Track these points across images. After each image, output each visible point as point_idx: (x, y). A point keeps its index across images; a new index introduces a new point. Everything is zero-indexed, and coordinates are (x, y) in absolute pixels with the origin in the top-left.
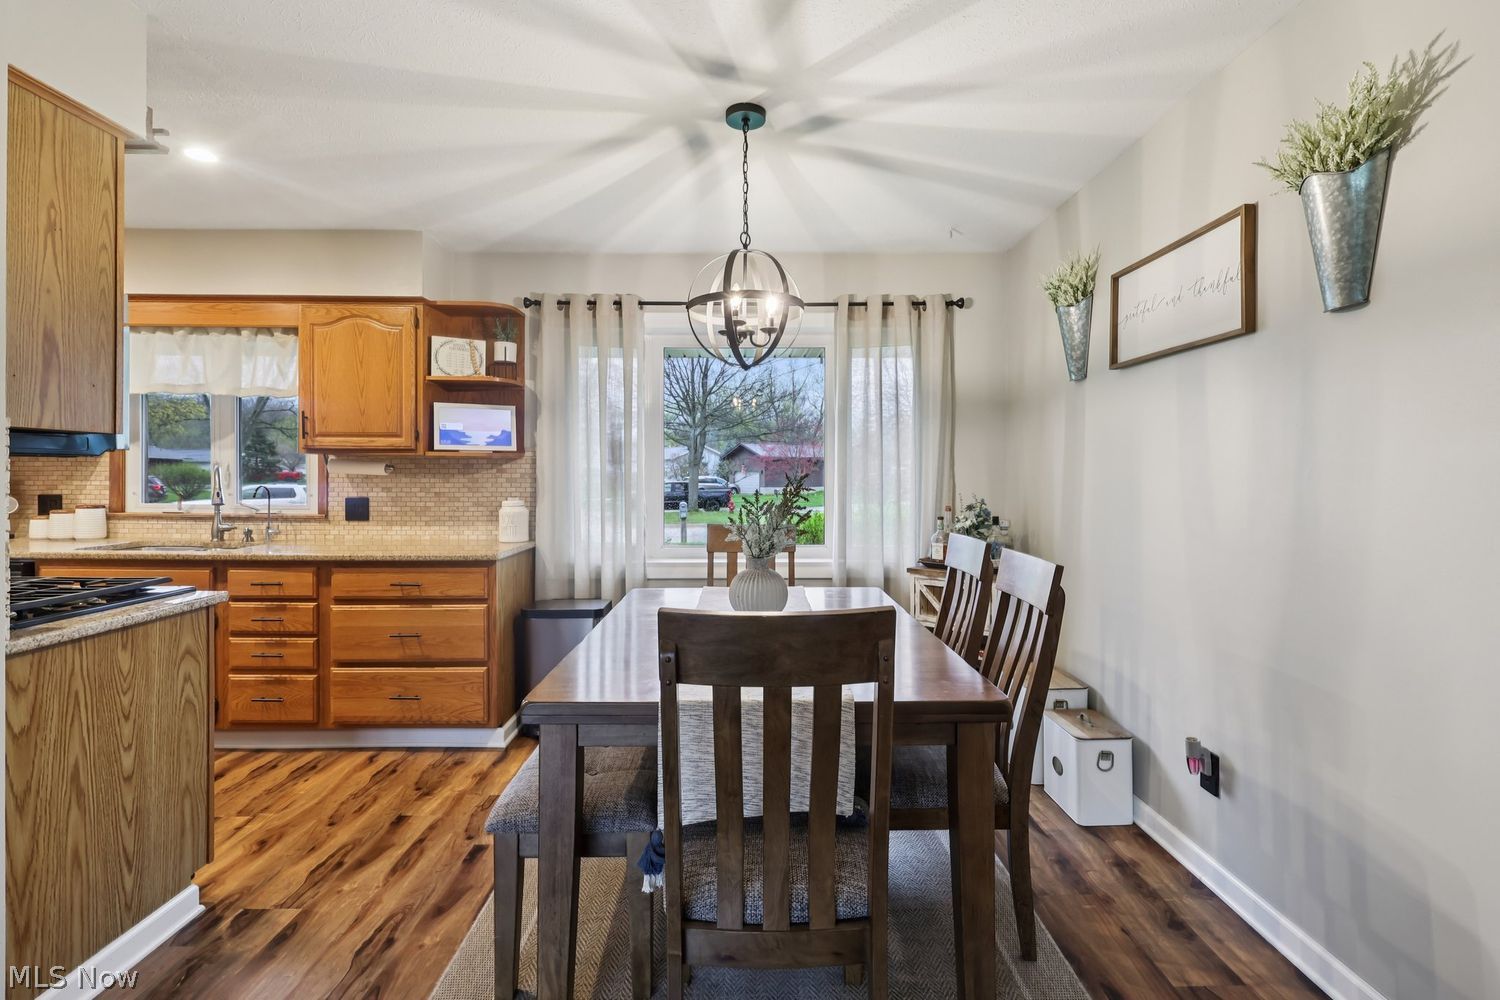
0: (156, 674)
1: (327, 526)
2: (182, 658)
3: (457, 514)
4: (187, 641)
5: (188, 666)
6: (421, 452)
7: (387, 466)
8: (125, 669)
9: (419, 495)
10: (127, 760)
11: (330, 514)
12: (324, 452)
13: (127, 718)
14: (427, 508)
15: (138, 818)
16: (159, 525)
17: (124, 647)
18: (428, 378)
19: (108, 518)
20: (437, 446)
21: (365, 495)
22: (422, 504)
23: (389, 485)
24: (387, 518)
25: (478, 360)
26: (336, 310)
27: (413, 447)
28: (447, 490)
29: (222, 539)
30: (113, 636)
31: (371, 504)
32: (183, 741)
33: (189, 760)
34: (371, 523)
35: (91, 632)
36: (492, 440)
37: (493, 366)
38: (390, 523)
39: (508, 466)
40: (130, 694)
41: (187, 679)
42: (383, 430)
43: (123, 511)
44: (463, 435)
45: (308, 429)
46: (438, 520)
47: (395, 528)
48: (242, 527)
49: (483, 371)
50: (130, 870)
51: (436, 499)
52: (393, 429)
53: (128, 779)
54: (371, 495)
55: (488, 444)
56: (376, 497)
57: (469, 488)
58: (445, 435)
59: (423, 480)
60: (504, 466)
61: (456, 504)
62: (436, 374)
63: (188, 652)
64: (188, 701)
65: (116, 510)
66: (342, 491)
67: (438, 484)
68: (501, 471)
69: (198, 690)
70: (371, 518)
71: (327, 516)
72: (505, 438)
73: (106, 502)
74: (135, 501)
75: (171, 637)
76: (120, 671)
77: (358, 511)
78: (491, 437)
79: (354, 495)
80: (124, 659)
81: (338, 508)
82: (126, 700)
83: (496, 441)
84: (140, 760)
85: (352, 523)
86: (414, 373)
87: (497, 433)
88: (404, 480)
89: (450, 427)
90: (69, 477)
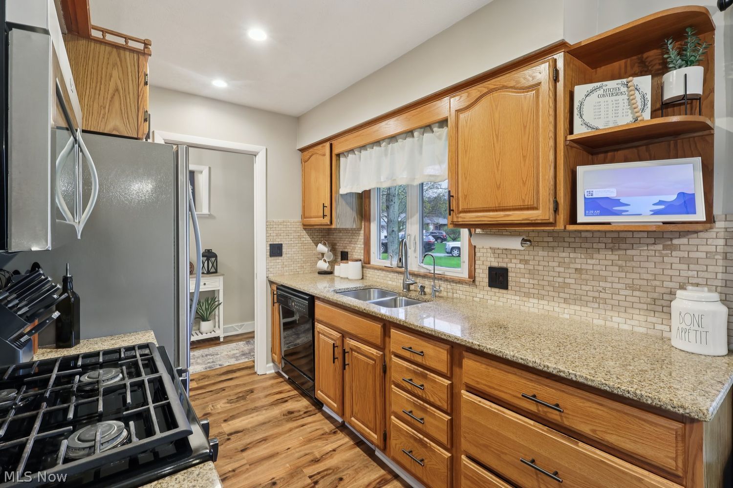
1: (475, 290)
3: (602, 295)
6: (560, 226)
7: (523, 239)
9: (558, 269)
11: (477, 279)
12: (470, 226)
14: (567, 285)
18: (570, 137)
19: (363, 267)
20: (581, 218)
21: (504, 265)
22: (560, 280)
23: (527, 257)
24: (523, 290)
25: (639, 104)
26: (475, 92)
27: (551, 220)
28: (591, 267)
29: (409, 290)
31: (510, 274)
34: (509, 292)
36: (662, 207)
37: (662, 107)
38: (528, 295)
39: (684, 241)
42: (519, 203)
43: (369, 263)
44: (617, 202)
45: (454, 207)
46: (577, 299)
47: (531, 300)
49: (647, 115)
51: (576, 276)
52: (529, 202)
54: (509, 265)
55: (656, 213)
56: (515, 269)
57: (620, 267)
58: (593, 204)
59: (564, 255)
60: (675, 242)
61: (602, 284)
62: (580, 130)
65: (366, 263)
66: (487, 261)
67: (579, 259)
68: (677, 248)
70: (510, 287)
71: (474, 281)
72: (686, 202)
73: (362, 258)
74: (376, 259)
77: (498, 279)
78: (661, 203)
79: (495, 264)
81: (483, 276)
83: (670, 208)
85: (494, 290)
86: (552, 134)
87: (672, 197)
88: (541, 253)
89: (598, 193)
90: (350, 242)
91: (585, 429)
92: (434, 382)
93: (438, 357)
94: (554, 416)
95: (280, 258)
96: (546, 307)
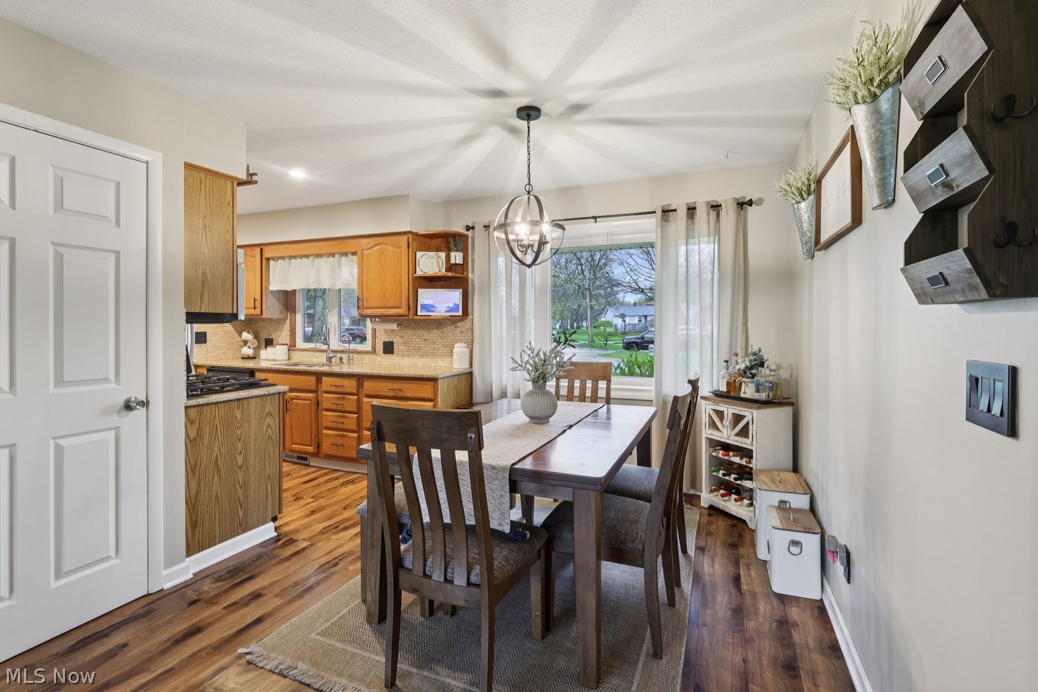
0: (253, 421)
1: (376, 357)
2: (266, 416)
3: (434, 351)
4: (269, 408)
5: (269, 420)
6: (411, 317)
7: (398, 324)
8: (239, 419)
9: (417, 340)
10: (240, 459)
11: (377, 350)
12: (371, 317)
13: (239, 440)
14: (420, 348)
15: (245, 485)
16: (308, 354)
17: (238, 408)
18: (415, 275)
19: (289, 350)
20: (419, 313)
21: (392, 340)
22: (418, 346)
23: (403, 335)
24: (401, 353)
25: (441, 264)
26: (372, 241)
27: (407, 314)
28: (429, 338)
29: (331, 362)
30: (233, 403)
31: (395, 345)
32: (267, 453)
33: (270, 464)
34: (395, 355)
35: (221, 400)
36: (448, 309)
37: (450, 267)
38: (403, 356)
39: (460, 324)
40: (241, 429)
41: (269, 426)
42: (393, 305)
43: (295, 346)
44: (433, 306)
45: (361, 305)
46: (425, 355)
47: (406, 358)
48: (339, 355)
49: (443, 270)
50: (241, 508)
51: (424, 343)
52: (397, 305)
53: (240, 467)
54: (394, 340)
55: (447, 311)
56: (397, 341)
57: (441, 336)
58: (424, 307)
59: (419, 332)
60: (458, 324)
61: (435, 346)
62: (419, 273)
63: (269, 413)
64: (269, 436)
65: (292, 346)
66: (382, 338)
67: (425, 334)
68: (457, 327)
69: (275, 433)
70: (395, 350)
71: (375, 351)
72: (456, 308)
73: (288, 342)
74: (300, 343)
75: (260, 405)
76: (236, 418)
77: (389, 348)
78: (448, 307)
79: (387, 340)
80: (238, 414)
81: (380, 347)
82: (239, 432)
83: (451, 310)
84: (245, 458)
85: (386, 355)
86: (407, 273)
87: (452, 305)
88: (410, 332)
89: (426, 302)
90: (276, 330)
91: (409, 395)
92: (349, 399)
93: (350, 385)
94: (400, 394)
95: (204, 345)
96: (413, 361)
